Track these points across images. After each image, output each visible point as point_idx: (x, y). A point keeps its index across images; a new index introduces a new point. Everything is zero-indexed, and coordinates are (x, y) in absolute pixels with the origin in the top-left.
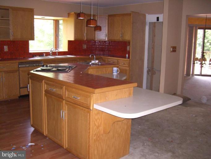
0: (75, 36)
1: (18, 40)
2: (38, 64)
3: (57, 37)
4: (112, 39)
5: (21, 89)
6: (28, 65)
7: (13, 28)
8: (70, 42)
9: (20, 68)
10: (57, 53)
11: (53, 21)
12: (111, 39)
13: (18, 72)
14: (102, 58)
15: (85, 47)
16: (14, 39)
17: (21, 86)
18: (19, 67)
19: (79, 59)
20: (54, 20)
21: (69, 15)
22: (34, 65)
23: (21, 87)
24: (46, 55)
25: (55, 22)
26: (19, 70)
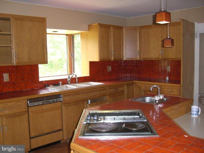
0: (100, 56)
1: (24, 64)
2: (55, 100)
3: (72, 58)
4: (147, 57)
5: (31, 140)
6: (41, 103)
7: (17, 46)
8: (92, 64)
9: (29, 108)
10: (77, 80)
11: (65, 36)
12: (145, 57)
13: (27, 114)
14: (136, 83)
15: (110, 69)
16: (18, 63)
17: (33, 135)
18: (28, 106)
19: (109, 87)
20: (67, 35)
21: (90, 27)
22: (51, 101)
23: (31, 137)
24: (63, 84)
25: (69, 38)
26: (28, 111)
